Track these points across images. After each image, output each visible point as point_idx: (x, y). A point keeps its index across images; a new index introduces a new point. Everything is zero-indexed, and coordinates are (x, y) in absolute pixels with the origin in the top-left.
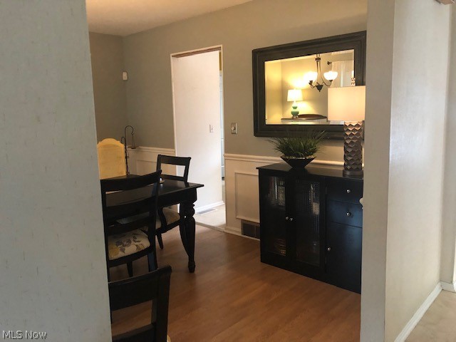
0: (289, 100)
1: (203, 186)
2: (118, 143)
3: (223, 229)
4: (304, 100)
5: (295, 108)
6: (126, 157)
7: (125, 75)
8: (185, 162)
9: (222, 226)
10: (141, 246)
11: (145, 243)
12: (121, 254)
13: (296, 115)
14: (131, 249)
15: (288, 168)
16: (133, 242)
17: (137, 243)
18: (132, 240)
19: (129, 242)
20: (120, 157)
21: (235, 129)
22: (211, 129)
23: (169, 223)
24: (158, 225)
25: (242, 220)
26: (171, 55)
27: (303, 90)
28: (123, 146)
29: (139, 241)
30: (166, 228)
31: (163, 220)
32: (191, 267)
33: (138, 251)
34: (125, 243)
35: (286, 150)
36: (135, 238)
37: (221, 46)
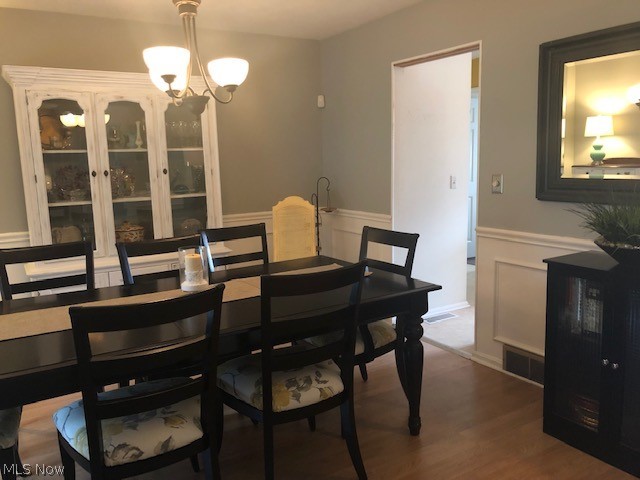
0: (587, 134)
1: (440, 288)
2: (307, 204)
3: (468, 355)
4: (617, 134)
5: (598, 148)
6: (317, 225)
7: (321, 99)
8: (409, 241)
9: (468, 348)
10: (328, 392)
11: (336, 386)
12: (293, 404)
13: (599, 160)
14: (311, 396)
15: (610, 263)
16: (314, 383)
17: (322, 386)
18: (313, 379)
19: (309, 381)
20: (308, 225)
21: (499, 184)
22: (452, 184)
23: (377, 346)
24: (359, 349)
25: (506, 345)
26: (393, 64)
27: (614, 117)
28: (312, 208)
29: (325, 382)
30: (372, 353)
31: (368, 341)
32: (414, 425)
33: (323, 399)
34: (301, 384)
35: (608, 230)
36: (319, 374)
37: (480, 42)
